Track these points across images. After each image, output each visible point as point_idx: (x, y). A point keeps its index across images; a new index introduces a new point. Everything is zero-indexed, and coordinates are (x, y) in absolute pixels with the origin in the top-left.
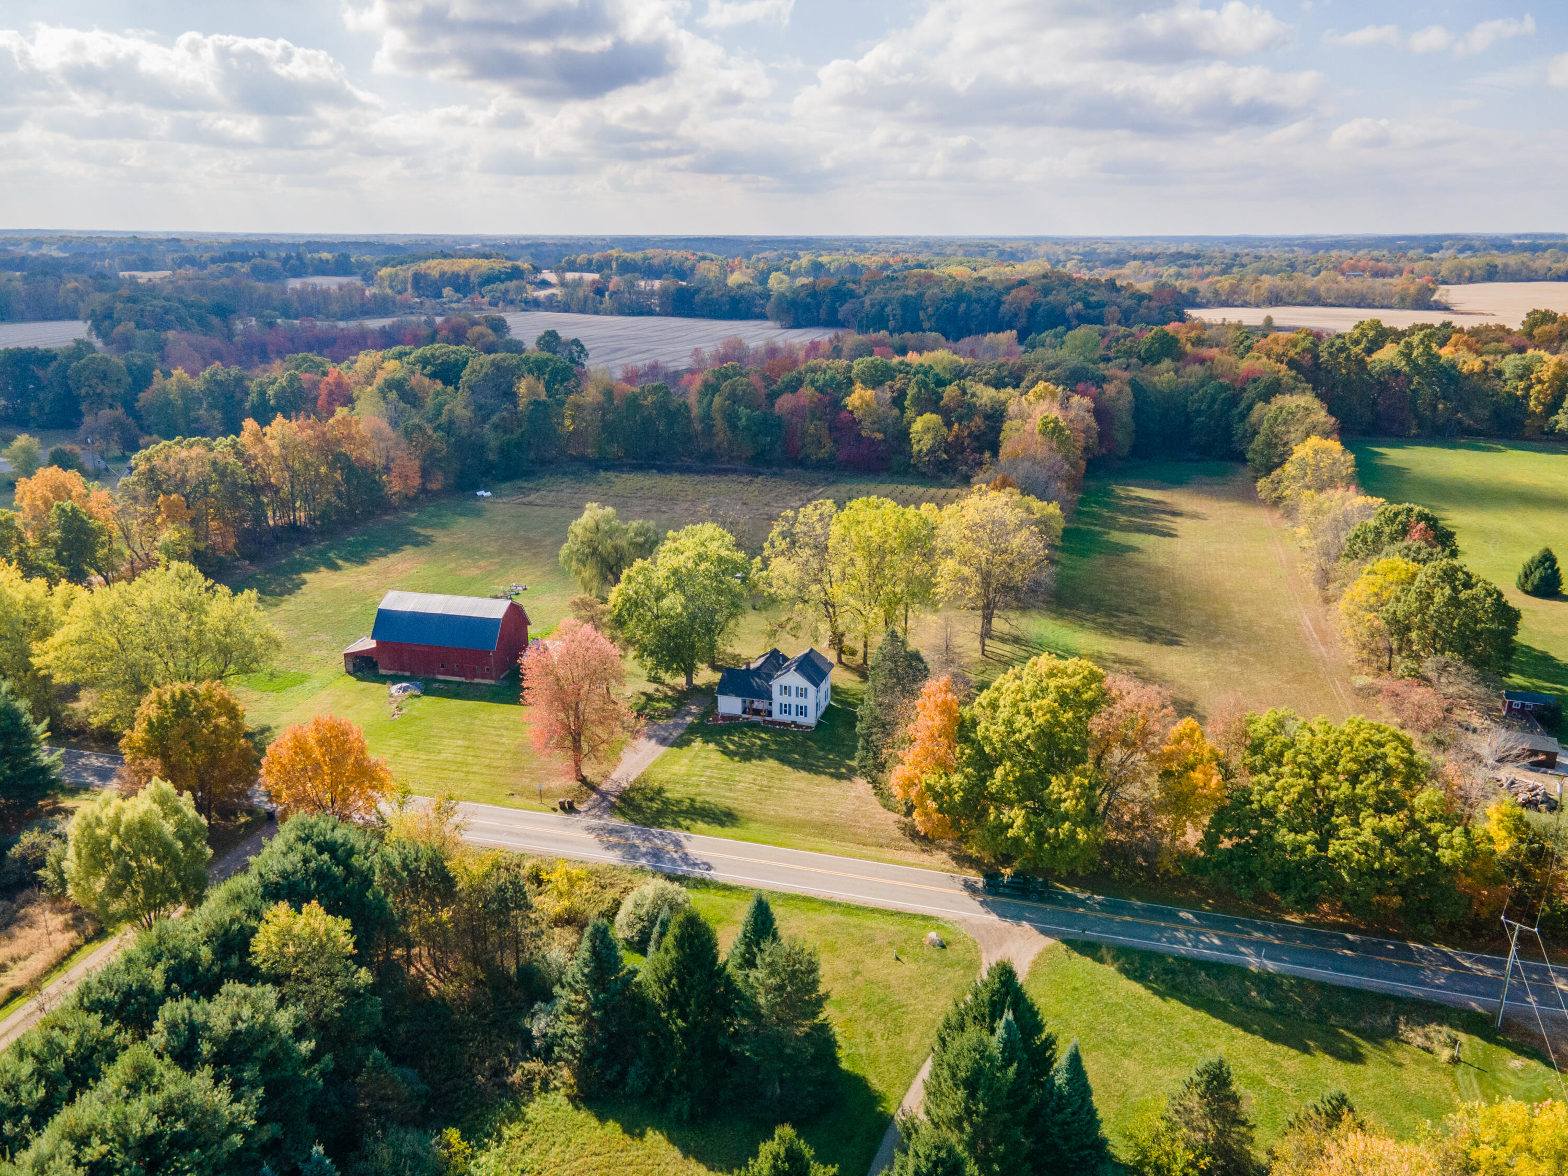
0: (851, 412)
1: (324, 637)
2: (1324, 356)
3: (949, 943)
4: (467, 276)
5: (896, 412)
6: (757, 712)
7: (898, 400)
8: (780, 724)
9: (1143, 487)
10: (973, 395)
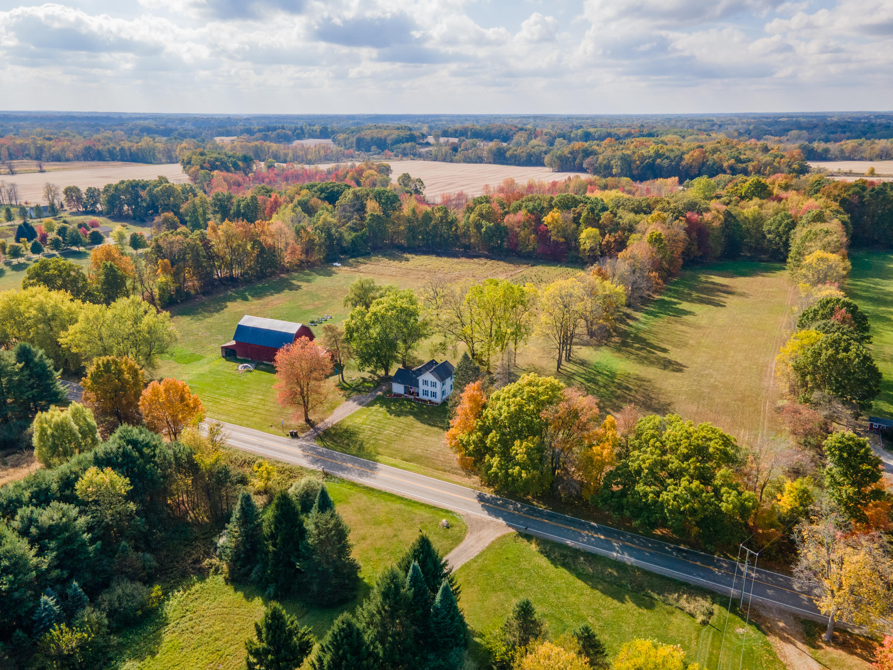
0: (546, 225)
1: (220, 337)
2: (867, 198)
3: (452, 526)
4: (385, 139)
5: (574, 226)
6: (412, 394)
7: (576, 220)
8: (422, 400)
9: (720, 276)
10: (620, 217)
